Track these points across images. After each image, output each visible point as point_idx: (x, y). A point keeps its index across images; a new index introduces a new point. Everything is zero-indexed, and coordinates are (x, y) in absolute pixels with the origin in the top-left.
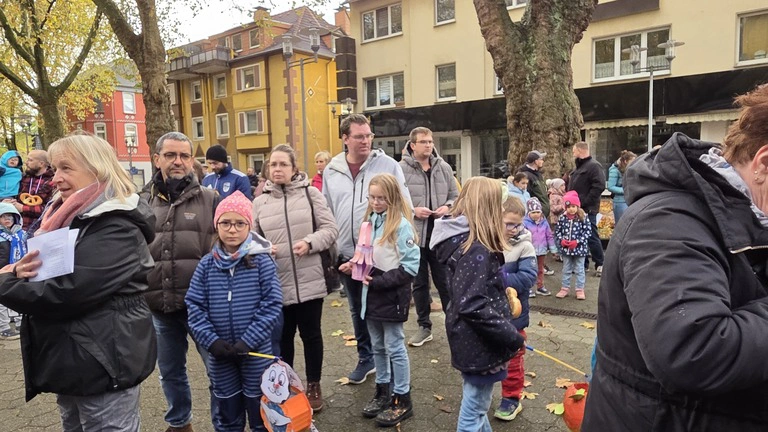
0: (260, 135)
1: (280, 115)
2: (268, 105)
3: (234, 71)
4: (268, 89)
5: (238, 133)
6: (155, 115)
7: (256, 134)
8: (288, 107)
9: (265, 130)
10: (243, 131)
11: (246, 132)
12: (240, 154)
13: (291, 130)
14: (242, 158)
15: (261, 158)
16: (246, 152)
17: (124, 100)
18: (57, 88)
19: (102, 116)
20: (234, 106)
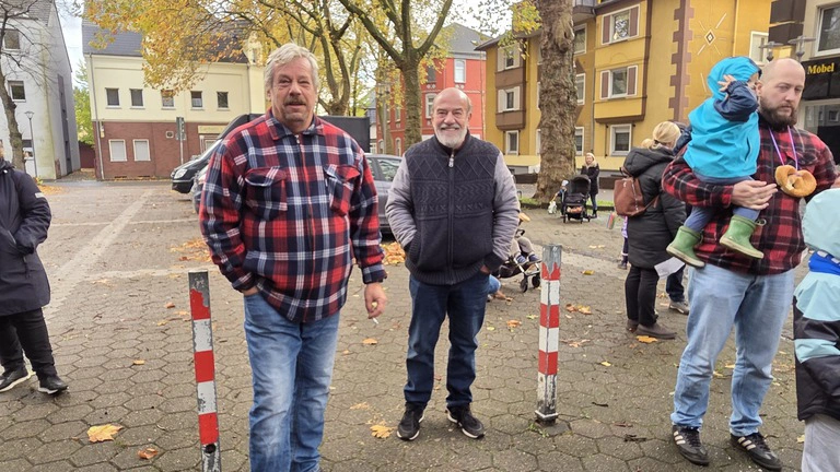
0: (631, 99)
1: (663, 69)
2: (647, 59)
3: (601, 19)
4: (648, 38)
5: (598, 96)
6: (556, 67)
7: (623, 99)
8: (677, 59)
9: (638, 92)
10: (605, 93)
11: (610, 95)
12: (596, 124)
13: (678, 91)
14: (599, 130)
15: (627, 128)
16: (606, 122)
17: (456, 68)
18: (418, 50)
19: (434, 86)
20: (597, 64)
